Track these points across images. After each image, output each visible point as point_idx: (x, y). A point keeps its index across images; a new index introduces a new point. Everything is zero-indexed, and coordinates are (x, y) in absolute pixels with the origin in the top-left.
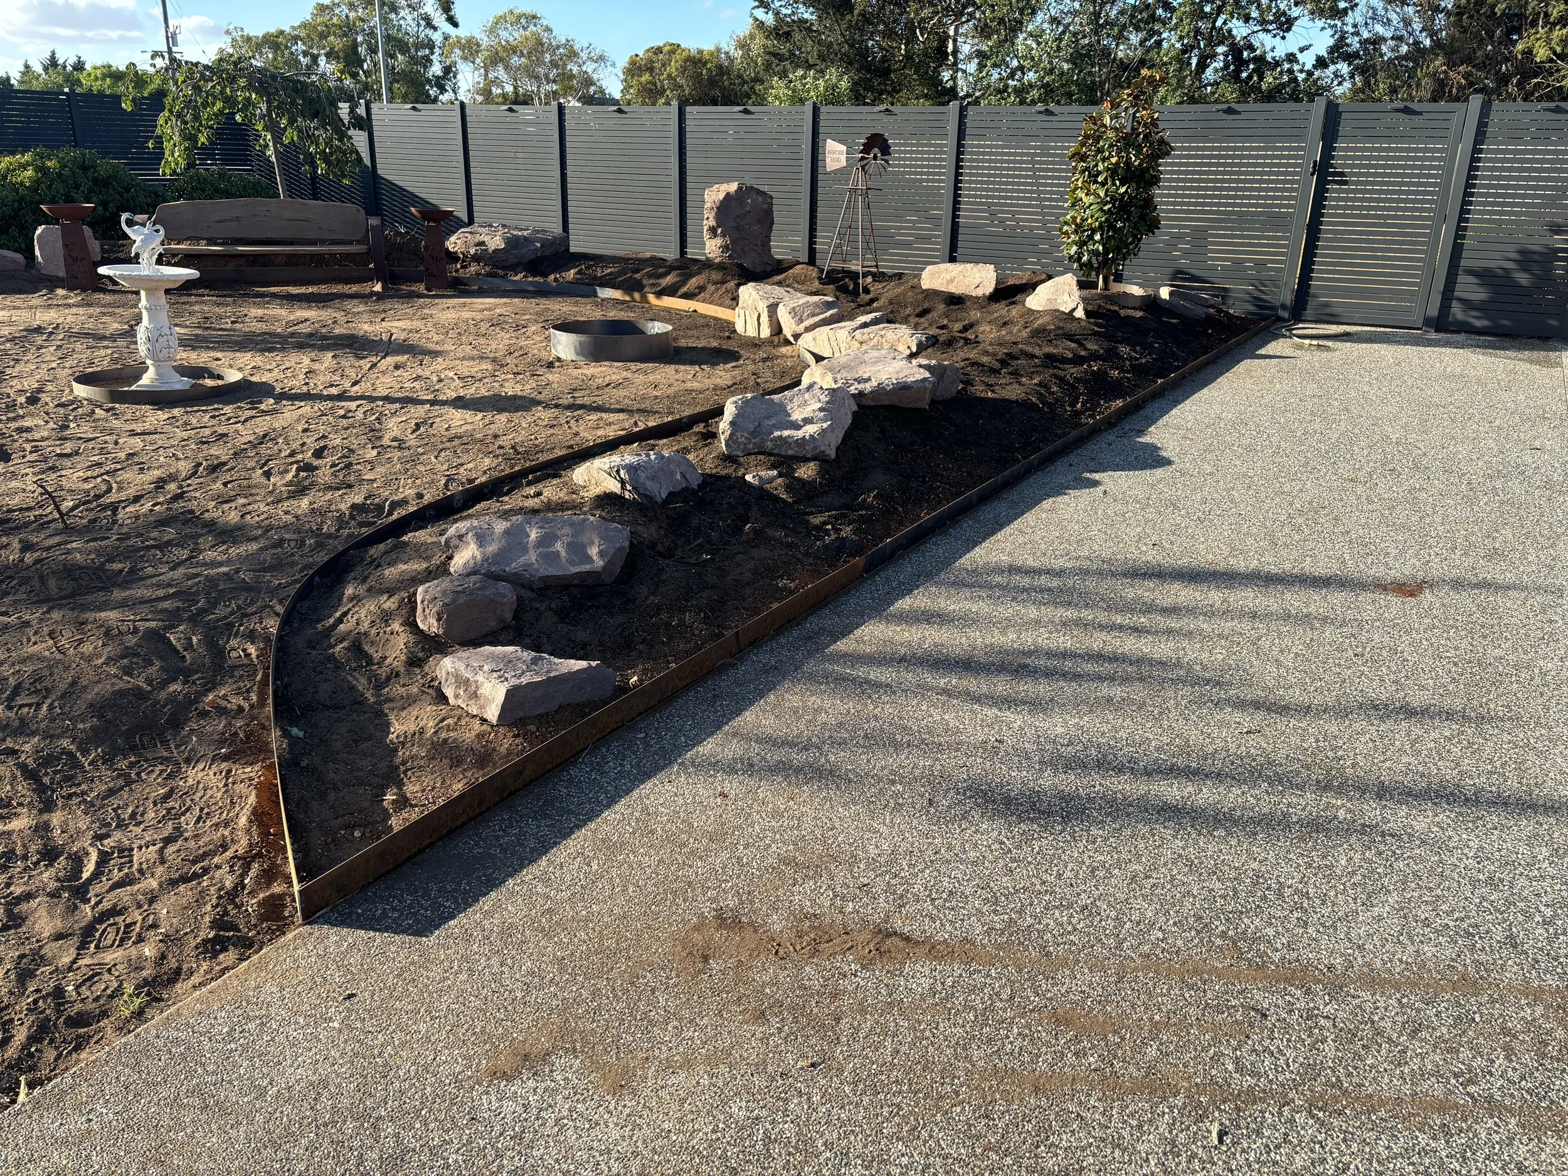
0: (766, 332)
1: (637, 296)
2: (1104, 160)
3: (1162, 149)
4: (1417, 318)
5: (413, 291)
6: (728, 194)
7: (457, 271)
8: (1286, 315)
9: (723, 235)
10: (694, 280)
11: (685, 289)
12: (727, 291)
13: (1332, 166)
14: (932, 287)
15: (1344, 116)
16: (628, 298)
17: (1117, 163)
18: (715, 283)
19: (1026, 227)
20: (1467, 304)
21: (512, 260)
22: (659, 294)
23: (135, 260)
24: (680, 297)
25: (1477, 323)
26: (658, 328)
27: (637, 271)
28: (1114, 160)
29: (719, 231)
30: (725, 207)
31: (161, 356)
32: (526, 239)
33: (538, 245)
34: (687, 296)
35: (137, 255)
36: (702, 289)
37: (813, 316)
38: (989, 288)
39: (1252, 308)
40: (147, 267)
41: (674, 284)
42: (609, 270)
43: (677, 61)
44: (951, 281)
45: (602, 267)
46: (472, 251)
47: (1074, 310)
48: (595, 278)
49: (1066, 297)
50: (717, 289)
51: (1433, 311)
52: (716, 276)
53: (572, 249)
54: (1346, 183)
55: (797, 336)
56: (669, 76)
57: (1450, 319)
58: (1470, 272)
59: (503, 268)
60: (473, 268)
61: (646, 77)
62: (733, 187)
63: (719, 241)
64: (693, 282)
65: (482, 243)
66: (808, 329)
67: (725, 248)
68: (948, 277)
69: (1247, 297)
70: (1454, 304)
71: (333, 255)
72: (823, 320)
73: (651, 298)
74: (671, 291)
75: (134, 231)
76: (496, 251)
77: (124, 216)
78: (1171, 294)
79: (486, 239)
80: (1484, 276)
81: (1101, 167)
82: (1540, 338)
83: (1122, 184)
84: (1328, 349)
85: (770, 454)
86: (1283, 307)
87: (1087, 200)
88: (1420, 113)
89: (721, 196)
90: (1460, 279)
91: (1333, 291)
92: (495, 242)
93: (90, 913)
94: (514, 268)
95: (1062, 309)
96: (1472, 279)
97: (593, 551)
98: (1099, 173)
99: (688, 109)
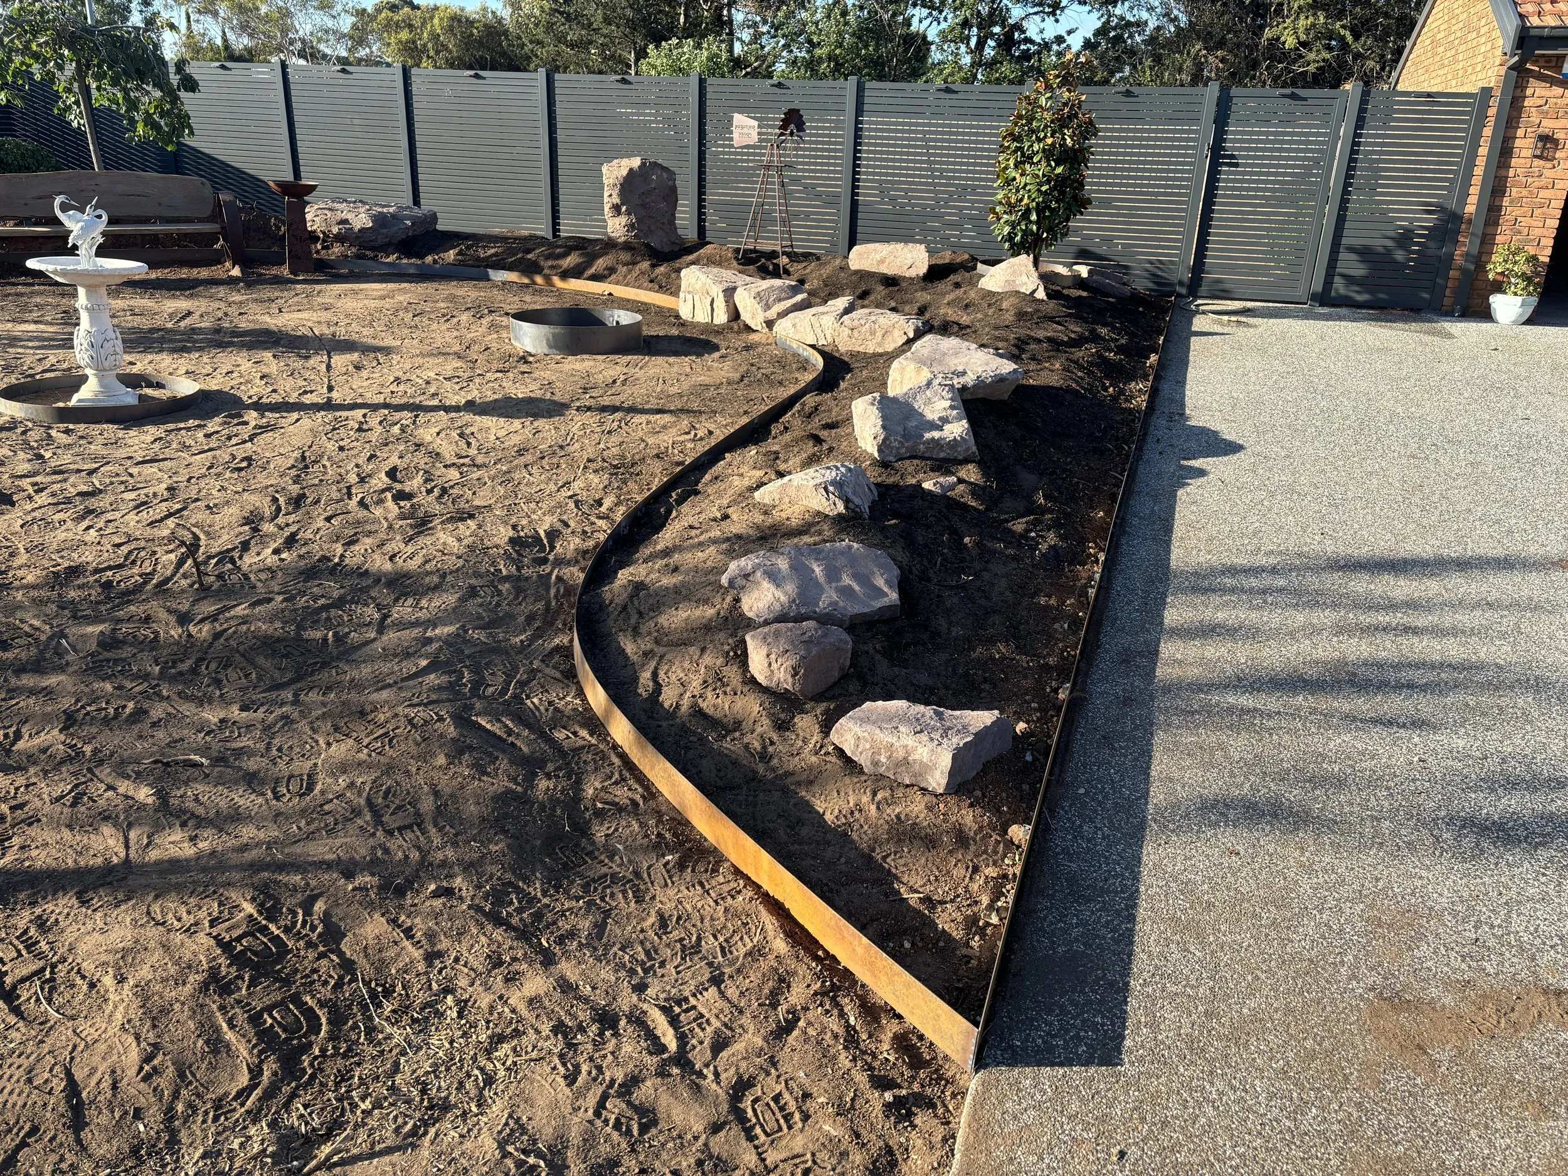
0: (721, 317)
1: (539, 279)
2: (1039, 140)
3: (1088, 130)
4: (1301, 292)
5: (276, 276)
6: (631, 170)
7: (318, 252)
8: (1184, 291)
9: (628, 213)
10: (600, 261)
11: (592, 271)
12: (642, 273)
13: (1224, 149)
14: (862, 268)
15: (1235, 100)
16: (526, 281)
17: (1053, 144)
18: (624, 265)
19: (917, 205)
20: (1350, 279)
21: (381, 241)
22: (565, 275)
23: (73, 251)
24: (589, 279)
25: (1359, 298)
26: (626, 318)
27: (529, 251)
28: (1049, 141)
29: (624, 208)
30: (630, 184)
31: (106, 364)
32: (393, 216)
33: (408, 223)
34: (595, 278)
35: (75, 247)
36: (612, 270)
37: (780, 300)
38: (922, 269)
39: (1151, 285)
40: (86, 260)
41: (578, 265)
42: (492, 251)
43: (441, 19)
44: (882, 261)
45: (484, 247)
46: (335, 230)
47: (1034, 291)
48: (478, 259)
49: (1024, 278)
50: (630, 271)
51: (1317, 286)
52: (625, 256)
53: (439, 227)
54: (1236, 165)
55: (770, 324)
56: (435, 37)
57: (1333, 294)
58: (1351, 249)
59: (372, 249)
60: (337, 249)
61: (404, 35)
62: (636, 162)
63: (623, 220)
64: (600, 264)
65: (345, 222)
66: (782, 315)
67: (631, 227)
68: (878, 257)
69: (1145, 274)
70: (1337, 279)
71: (168, 235)
72: (794, 305)
73: (556, 280)
74: (576, 273)
75: (69, 217)
76: (362, 230)
77: (58, 200)
78: (1090, 272)
79: (350, 216)
80: (1365, 253)
81: (1036, 147)
82: (1412, 310)
83: (1058, 164)
84: (1248, 325)
85: (923, 458)
86: (1181, 283)
87: (1021, 180)
88: (1305, 99)
89: (625, 172)
90: (1341, 256)
91: (1225, 268)
92: (361, 220)
93: (720, 1091)
94: (386, 249)
95: (1023, 290)
96: (1354, 256)
97: (880, 582)
98: (1035, 154)
99: (557, 76)
